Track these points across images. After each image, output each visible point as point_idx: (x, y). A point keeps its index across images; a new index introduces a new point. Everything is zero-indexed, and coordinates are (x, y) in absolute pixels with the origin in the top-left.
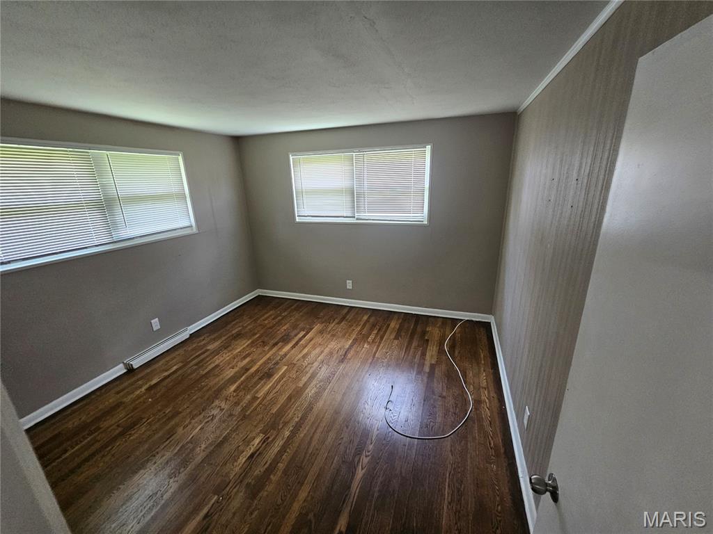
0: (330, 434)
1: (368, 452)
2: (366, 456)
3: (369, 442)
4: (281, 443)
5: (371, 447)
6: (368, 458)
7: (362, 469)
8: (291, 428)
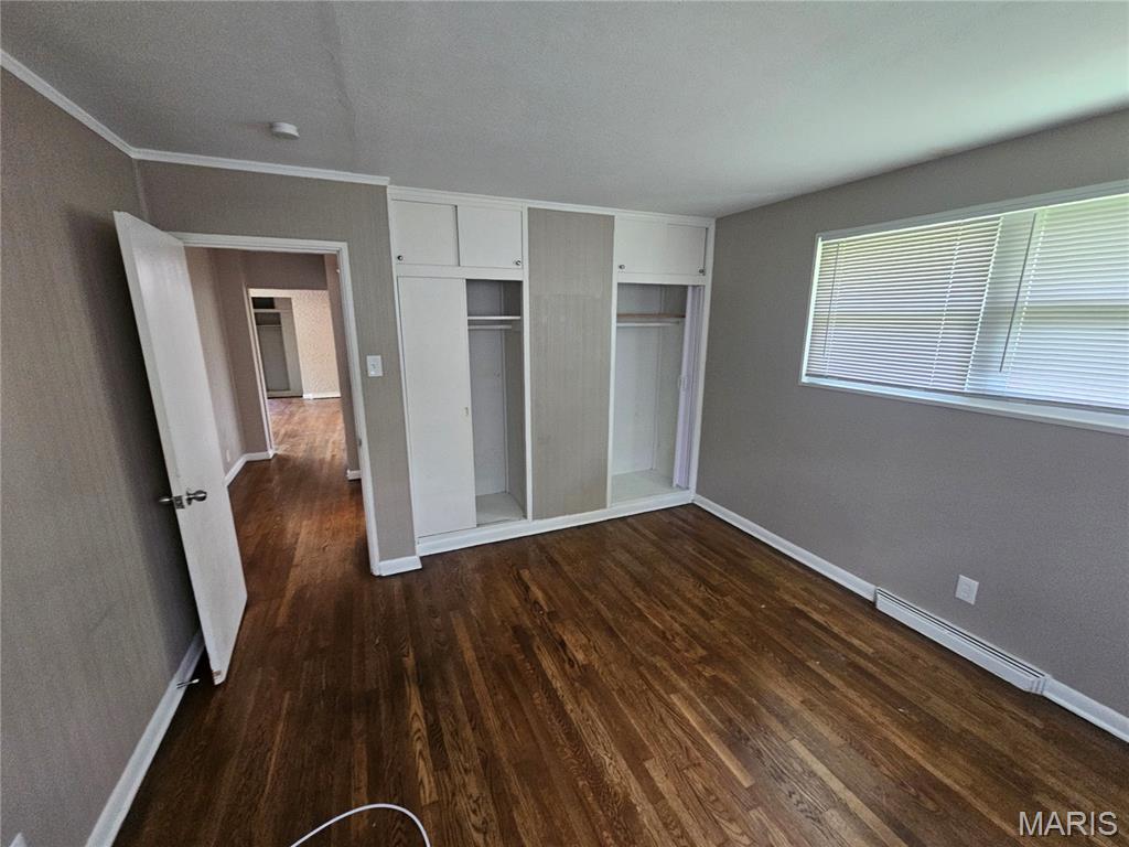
0: (498, 723)
1: (419, 738)
2: (419, 730)
3: (427, 753)
4: (549, 673)
5: (418, 746)
6: (414, 730)
7: (416, 714)
8: (560, 693)
